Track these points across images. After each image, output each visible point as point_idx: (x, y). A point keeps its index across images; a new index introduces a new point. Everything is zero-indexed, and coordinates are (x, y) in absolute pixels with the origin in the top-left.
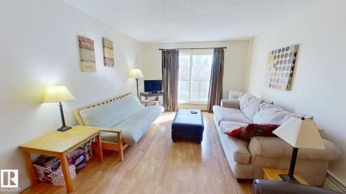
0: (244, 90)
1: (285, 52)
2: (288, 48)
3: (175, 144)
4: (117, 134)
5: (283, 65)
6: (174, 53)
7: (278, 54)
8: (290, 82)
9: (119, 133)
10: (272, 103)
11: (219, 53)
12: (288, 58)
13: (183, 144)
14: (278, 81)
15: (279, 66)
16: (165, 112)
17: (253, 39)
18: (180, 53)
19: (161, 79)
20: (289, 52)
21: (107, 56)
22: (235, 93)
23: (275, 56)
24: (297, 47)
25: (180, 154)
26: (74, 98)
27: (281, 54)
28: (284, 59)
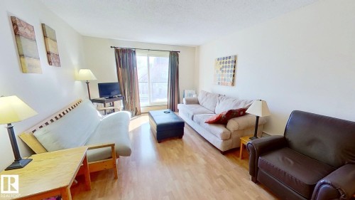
0: (195, 88)
1: (228, 60)
2: (230, 57)
3: (162, 144)
4: (110, 147)
5: (227, 69)
6: (131, 52)
7: (222, 61)
8: (233, 80)
9: (113, 146)
10: (220, 95)
11: (174, 56)
12: (231, 64)
13: (168, 142)
14: (225, 80)
15: (224, 69)
16: (132, 116)
17: (199, 47)
18: (137, 54)
19: (117, 81)
20: (231, 60)
21: (51, 50)
22: (190, 92)
23: (221, 63)
24: (236, 57)
25: (172, 151)
26: (36, 113)
27: (225, 61)
28: (228, 64)
